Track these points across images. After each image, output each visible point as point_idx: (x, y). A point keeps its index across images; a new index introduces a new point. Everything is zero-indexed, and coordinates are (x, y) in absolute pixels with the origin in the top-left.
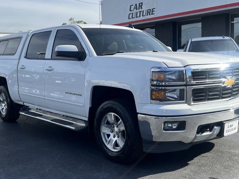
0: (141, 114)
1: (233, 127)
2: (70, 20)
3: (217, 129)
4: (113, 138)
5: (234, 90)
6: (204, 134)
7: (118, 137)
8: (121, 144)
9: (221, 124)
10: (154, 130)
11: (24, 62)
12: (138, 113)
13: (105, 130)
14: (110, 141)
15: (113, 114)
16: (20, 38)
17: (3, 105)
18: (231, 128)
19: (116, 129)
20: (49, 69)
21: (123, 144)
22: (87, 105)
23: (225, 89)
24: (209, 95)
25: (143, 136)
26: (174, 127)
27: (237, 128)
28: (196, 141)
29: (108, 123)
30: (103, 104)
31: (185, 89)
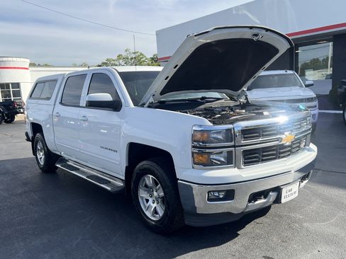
0: (181, 180)
1: (293, 191)
2: (126, 51)
3: (273, 195)
4: (152, 204)
5: (294, 146)
6: (257, 202)
7: (158, 203)
8: (161, 212)
9: (278, 190)
10: (197, 195)
11: (60, 108)
12: (178, 179)
13: (143, 194)
14: (148, 207)
15: (151, 176)
16: (56, 81)
17: (41, 154)
18: (289, 193)
19: (155, 194)
20: (84, 118)
21: (163, 212)
22: (123, 163)
23: (283, 147)
24: (263, 156)
25: (184, 207)
26: (221, 197)
27: (297, 192)
28: (248, 210)
29: (146, 186)
30: (140, 164)
31: (234, 151)
